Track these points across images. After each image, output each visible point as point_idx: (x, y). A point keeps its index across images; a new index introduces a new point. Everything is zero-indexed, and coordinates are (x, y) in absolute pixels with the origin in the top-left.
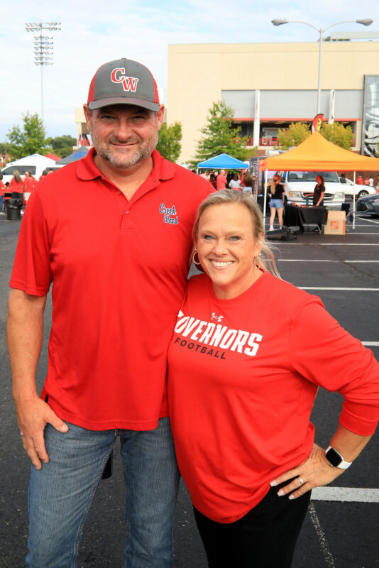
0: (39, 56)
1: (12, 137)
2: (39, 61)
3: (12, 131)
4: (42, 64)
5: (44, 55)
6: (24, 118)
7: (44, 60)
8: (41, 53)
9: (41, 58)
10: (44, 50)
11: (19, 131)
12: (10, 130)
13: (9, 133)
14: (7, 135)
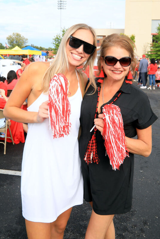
0: (60, 5)
1: (56, 40)
2: (60, 7)
3: (56, 37)
4: (61, 9)
5: (62, 5)
6: (62, 30)
7: (62, 7)
8: (61, 4)
9: (61, 6)
10: (62, 3)
11: (60, 37)
12: (55, 37)
13: (54, 38)
14: (53, 39)
